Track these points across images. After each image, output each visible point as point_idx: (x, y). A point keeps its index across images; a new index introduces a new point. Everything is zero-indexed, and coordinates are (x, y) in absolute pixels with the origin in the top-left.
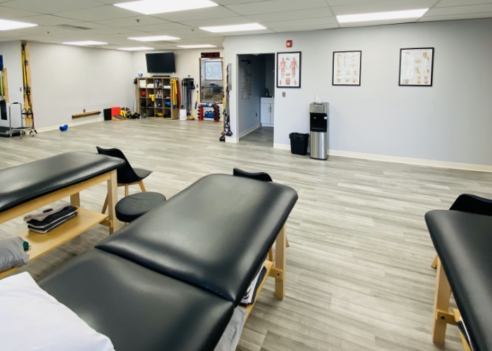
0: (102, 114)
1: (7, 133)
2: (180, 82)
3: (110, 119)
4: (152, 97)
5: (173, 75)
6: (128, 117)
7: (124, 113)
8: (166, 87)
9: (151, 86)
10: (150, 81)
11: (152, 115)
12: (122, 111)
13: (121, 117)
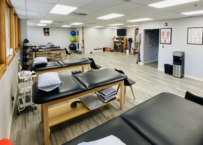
0: (102, 49)
1: (78, 52)
2: (127, 40)
3: (105, 51)
4: (118, 45)
5: (125, 37)
6: (110, 51)
7: (109, 49)
8: (122, 41)
9: (117, 41)
10: (117, 39)
11: (117, 51)
12: (108, 49)
13: (108, 51)
